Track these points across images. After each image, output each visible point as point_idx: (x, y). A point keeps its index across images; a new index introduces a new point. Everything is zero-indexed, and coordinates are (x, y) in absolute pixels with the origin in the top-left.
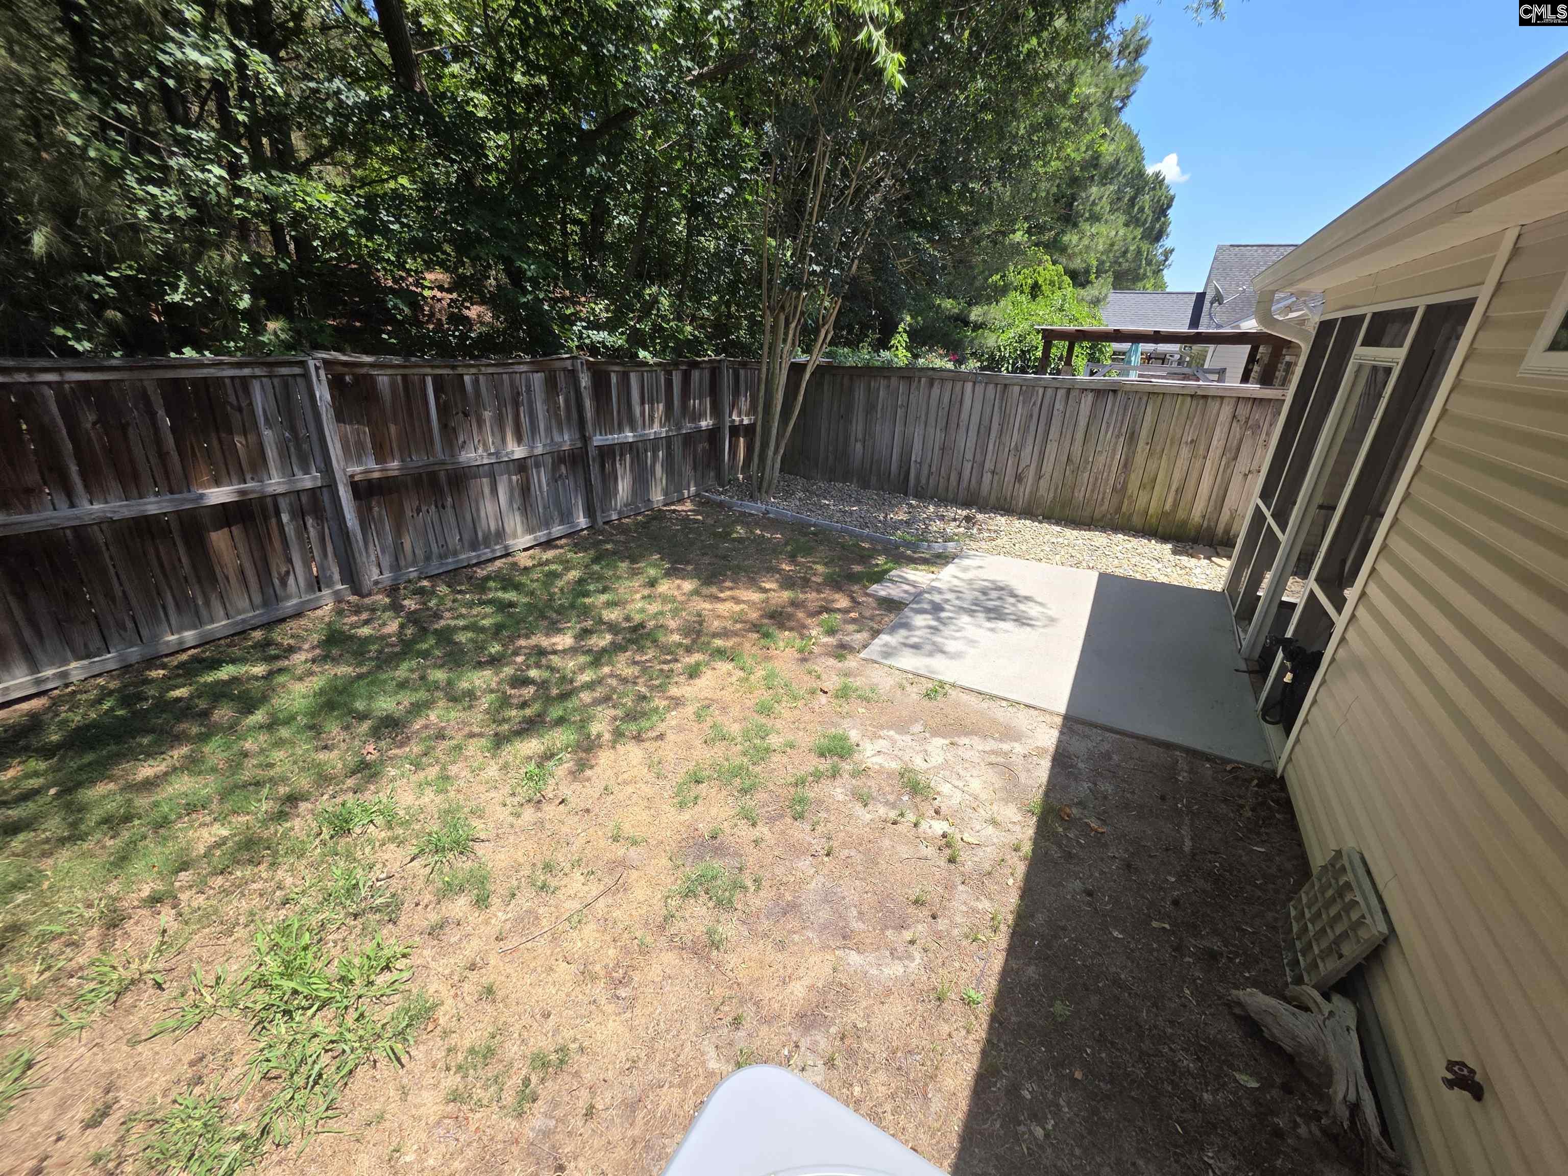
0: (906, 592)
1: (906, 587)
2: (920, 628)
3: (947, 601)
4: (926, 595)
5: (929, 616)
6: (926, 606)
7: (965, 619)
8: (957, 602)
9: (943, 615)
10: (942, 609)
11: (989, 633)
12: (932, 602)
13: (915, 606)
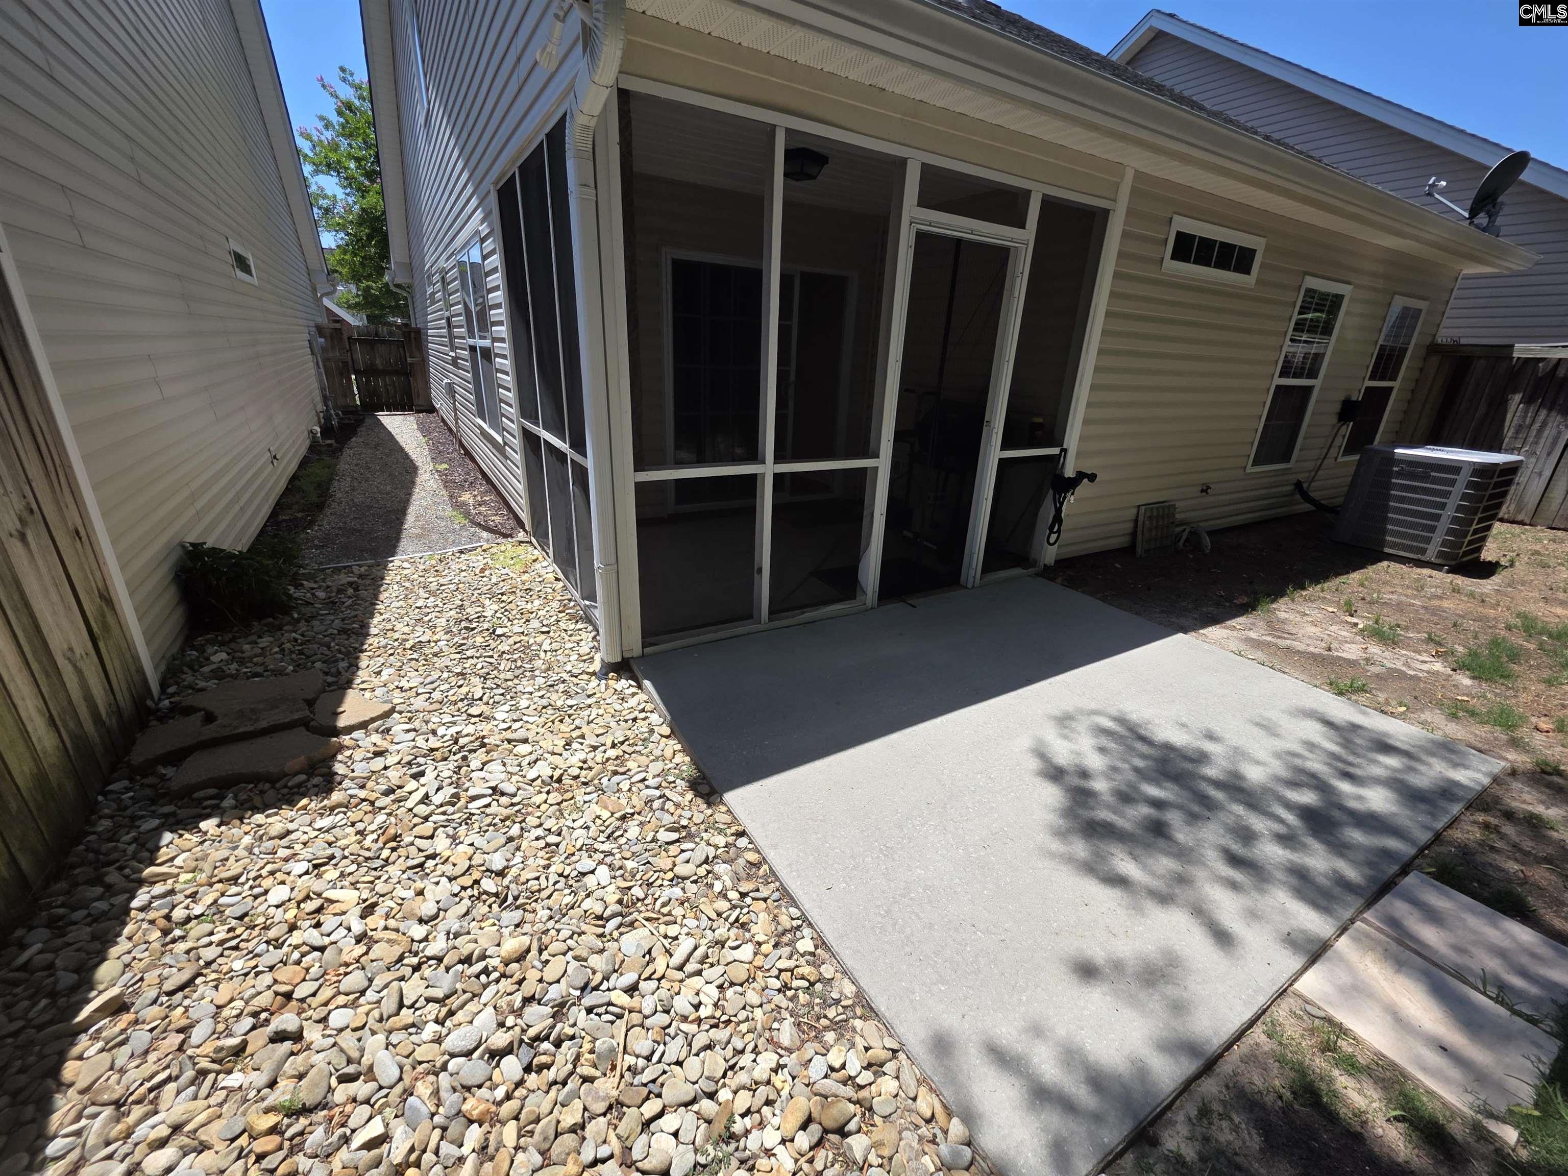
0: (1433, 917)
1: (1429, 935)
2: (1377, 781)
3: (1287, 839)
4: (1351, 873)
5: (1353, 804)
6: (1356, 836)
7: (1254, 774)
8: (1258, 823)
9: (1307, 798)
10: (1307, 814)
11: (1217, 730)
12: (1340, 848)
13: (1393, 844)
